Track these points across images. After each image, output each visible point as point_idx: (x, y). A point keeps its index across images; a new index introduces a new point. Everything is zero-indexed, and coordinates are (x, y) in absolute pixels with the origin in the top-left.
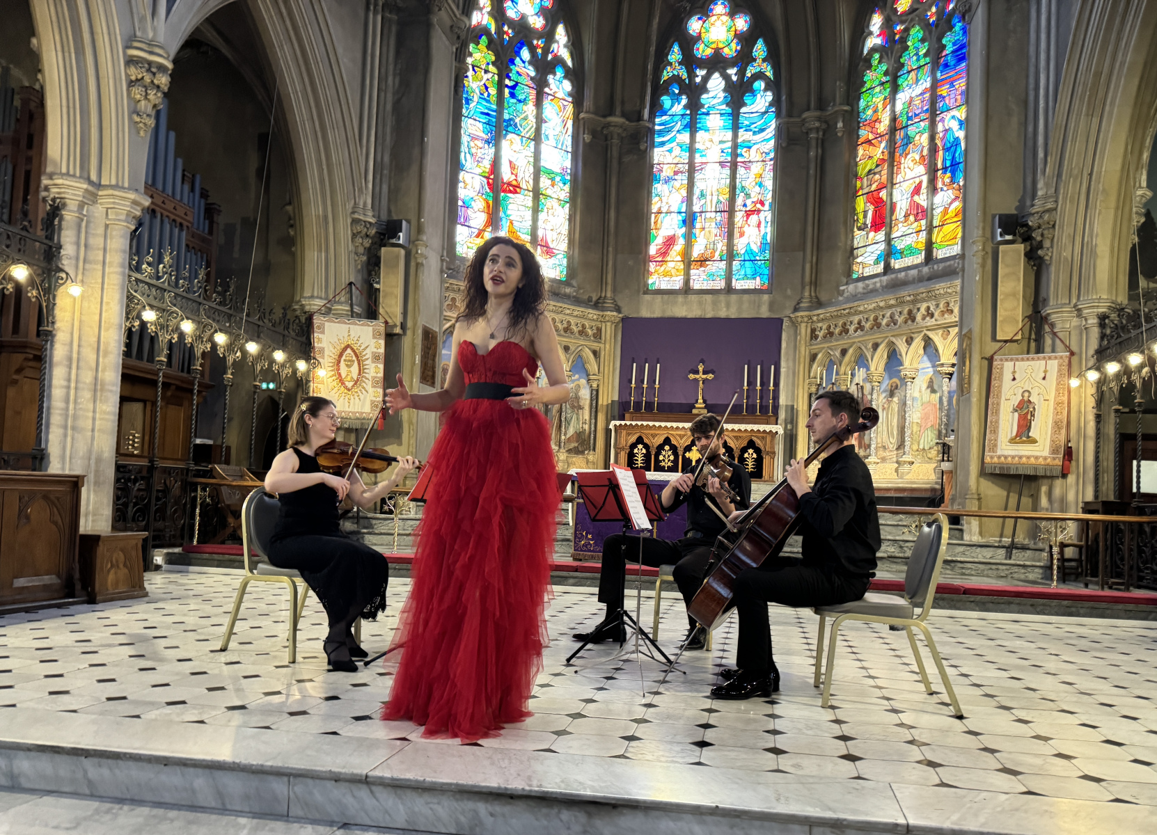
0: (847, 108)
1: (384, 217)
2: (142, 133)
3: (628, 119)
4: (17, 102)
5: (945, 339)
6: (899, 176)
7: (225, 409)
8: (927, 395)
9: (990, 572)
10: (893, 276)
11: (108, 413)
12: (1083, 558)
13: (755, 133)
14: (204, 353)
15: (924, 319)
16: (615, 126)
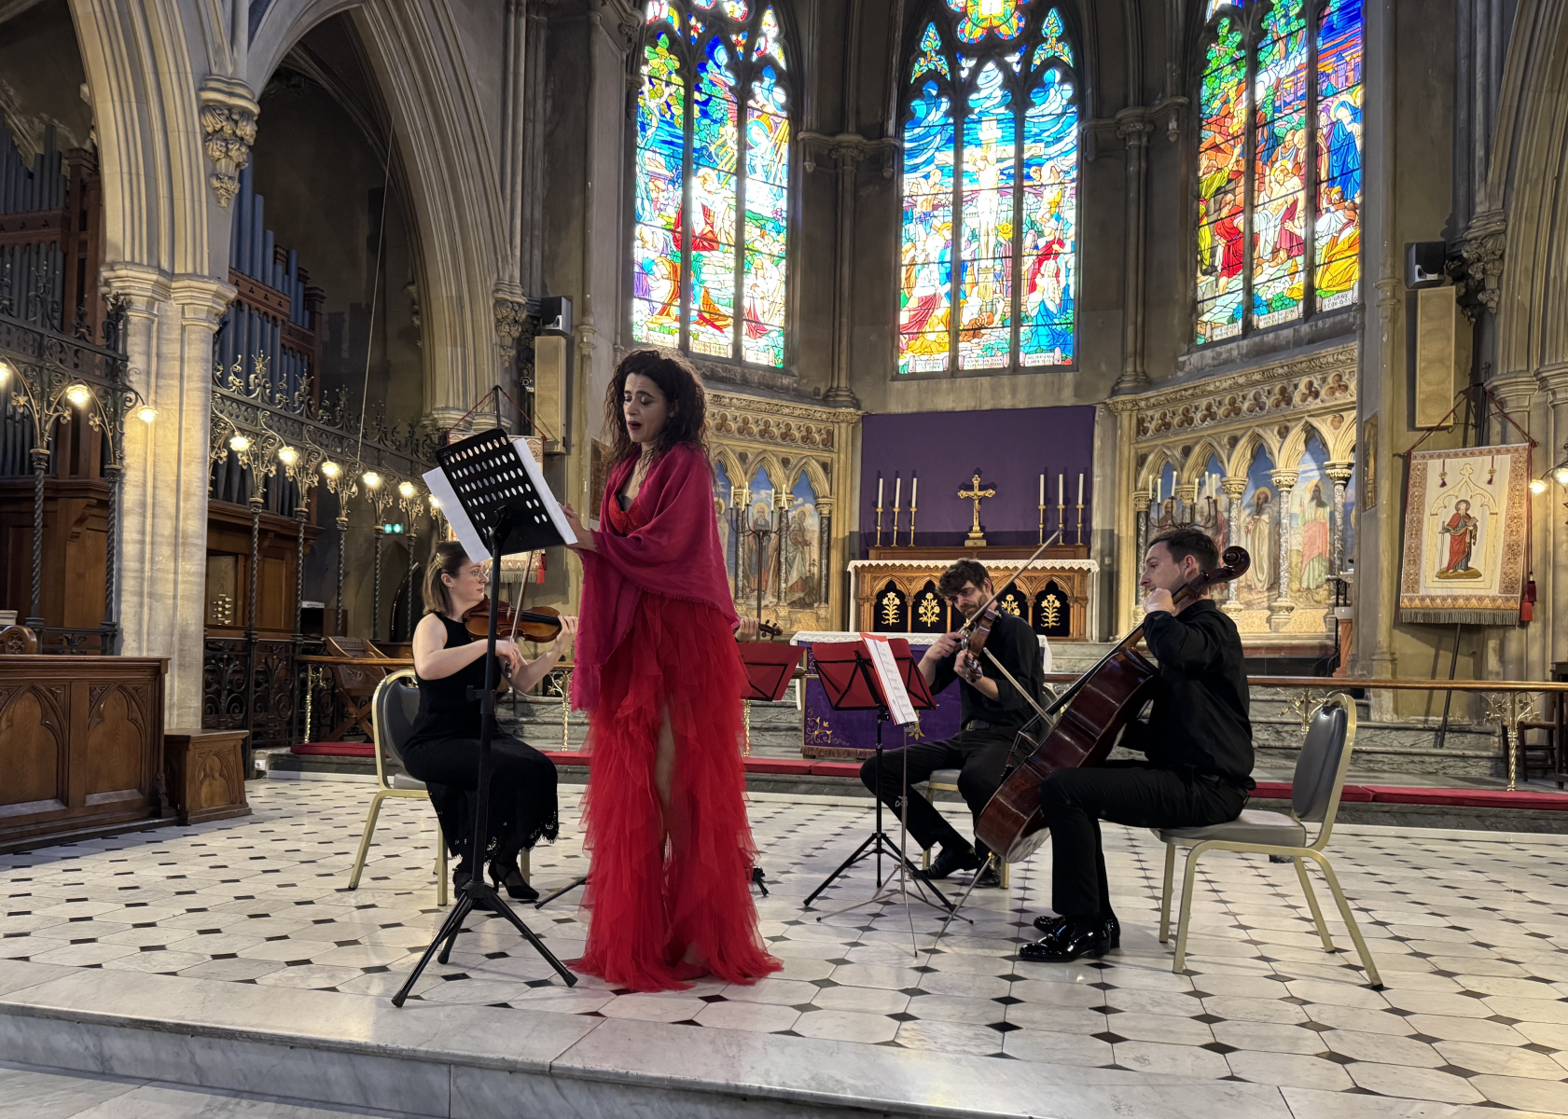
0: (1181, 100)
1: (537, 295)
2: (223, 202)
3: (865, 137)
4: (66, 170)
5: (1336, 428)
6: (1263, 194)
7: (340, 563)
8: (1311, 510)
9: (1411, 766)
10: (1257, 339)
11: (193, 574)
12: (1555, 744)
13: (1048, 144)
14: (310, 490)
15: (1304, 400)
16: (848, 147)
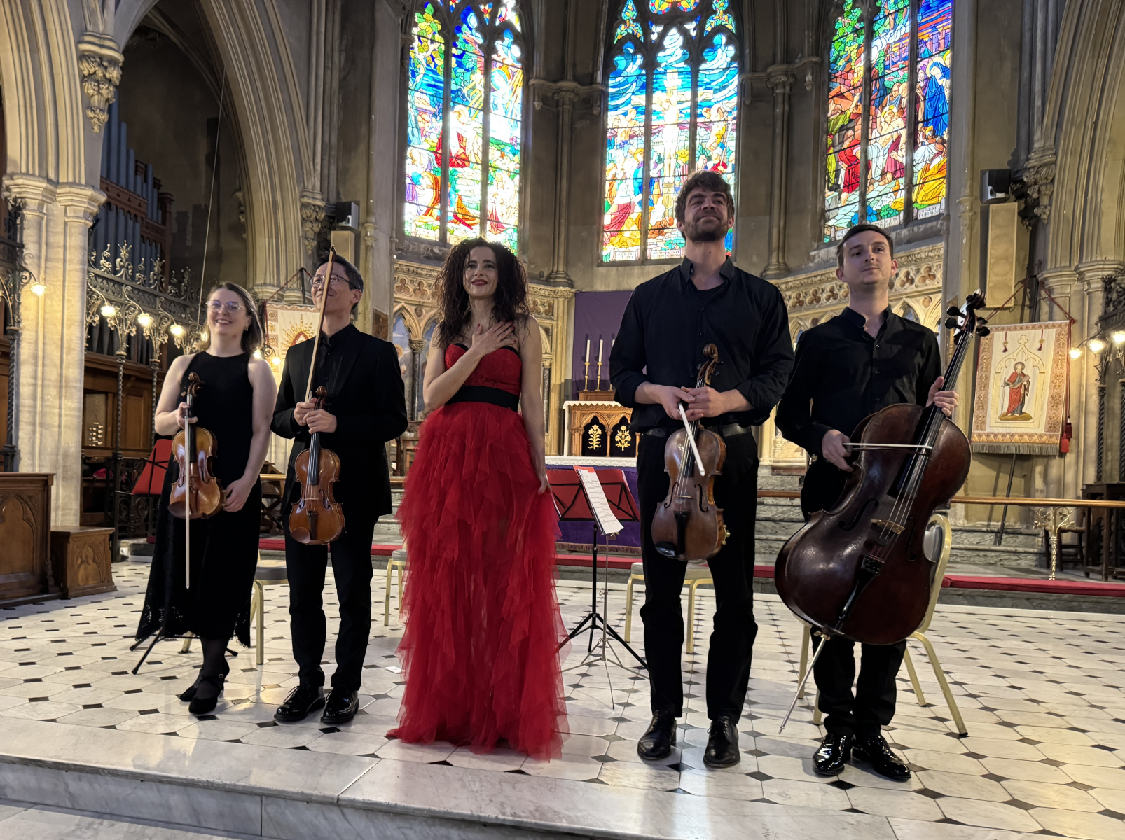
0: (815, 59)
1: (333, 200)
2: (96, 129)
3: (579, 83)
5: (926, 307)
6: (875, 131)
9: (977, 559)
11: (73, 409)
12: (1083, 544)
13: (716, 91)
14: (161, 346)
15: (903, 285)
16: (567, 91)
